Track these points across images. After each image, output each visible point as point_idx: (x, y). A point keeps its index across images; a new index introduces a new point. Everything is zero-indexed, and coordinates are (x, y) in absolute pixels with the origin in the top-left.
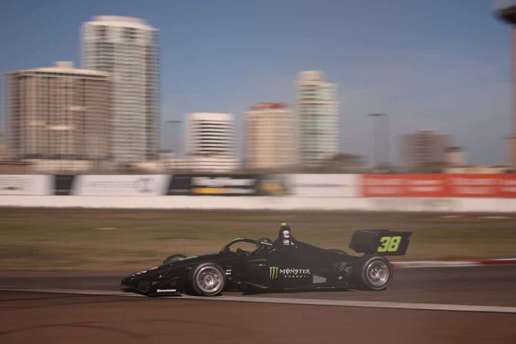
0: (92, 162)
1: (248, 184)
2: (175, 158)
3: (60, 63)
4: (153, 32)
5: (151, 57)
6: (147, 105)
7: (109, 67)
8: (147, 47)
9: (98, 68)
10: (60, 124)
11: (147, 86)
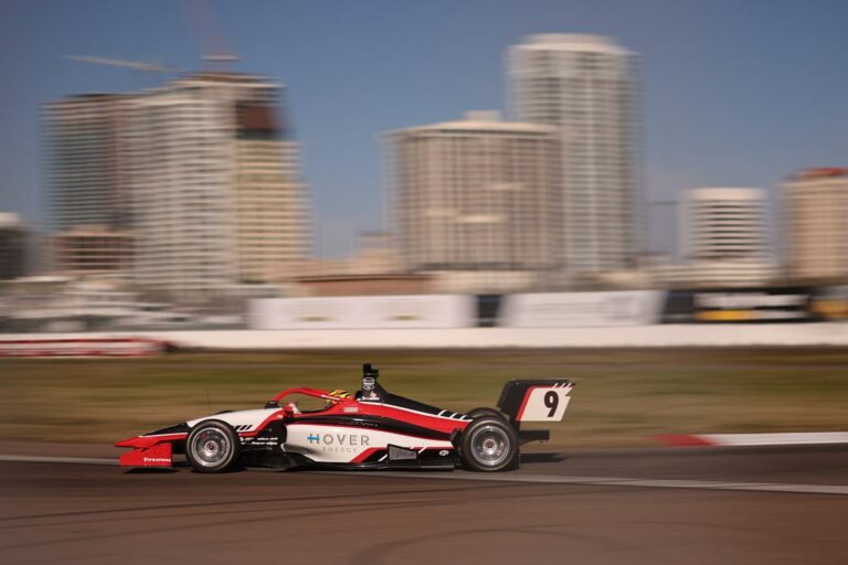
0: (535, 274)
1: (796, 303)
2: (672, 263)
3: (473, 113)
4: (629, 57)
5: (628, 99)
6: (622, 177)
7: (554, 116)
8: (620, 83)
9: (539, 120)
10: (474, 213)
11: (621, 146)
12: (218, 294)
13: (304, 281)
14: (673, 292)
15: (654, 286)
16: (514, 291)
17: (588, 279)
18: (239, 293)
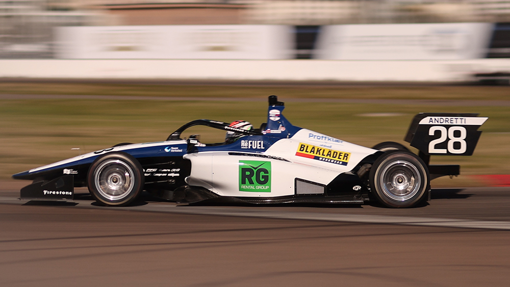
12: (23, 21)
13: (114, 8)
14: (499, 24)
15: (480, 18)
16: (332, 22)
17: (410, 10)
18: (45, 21)
